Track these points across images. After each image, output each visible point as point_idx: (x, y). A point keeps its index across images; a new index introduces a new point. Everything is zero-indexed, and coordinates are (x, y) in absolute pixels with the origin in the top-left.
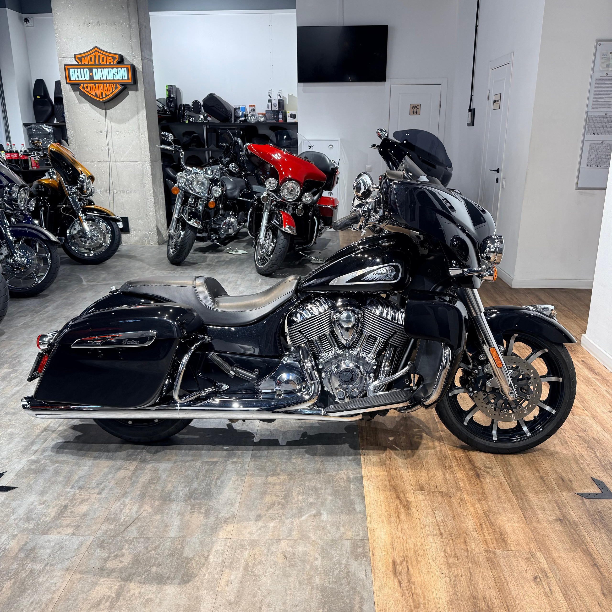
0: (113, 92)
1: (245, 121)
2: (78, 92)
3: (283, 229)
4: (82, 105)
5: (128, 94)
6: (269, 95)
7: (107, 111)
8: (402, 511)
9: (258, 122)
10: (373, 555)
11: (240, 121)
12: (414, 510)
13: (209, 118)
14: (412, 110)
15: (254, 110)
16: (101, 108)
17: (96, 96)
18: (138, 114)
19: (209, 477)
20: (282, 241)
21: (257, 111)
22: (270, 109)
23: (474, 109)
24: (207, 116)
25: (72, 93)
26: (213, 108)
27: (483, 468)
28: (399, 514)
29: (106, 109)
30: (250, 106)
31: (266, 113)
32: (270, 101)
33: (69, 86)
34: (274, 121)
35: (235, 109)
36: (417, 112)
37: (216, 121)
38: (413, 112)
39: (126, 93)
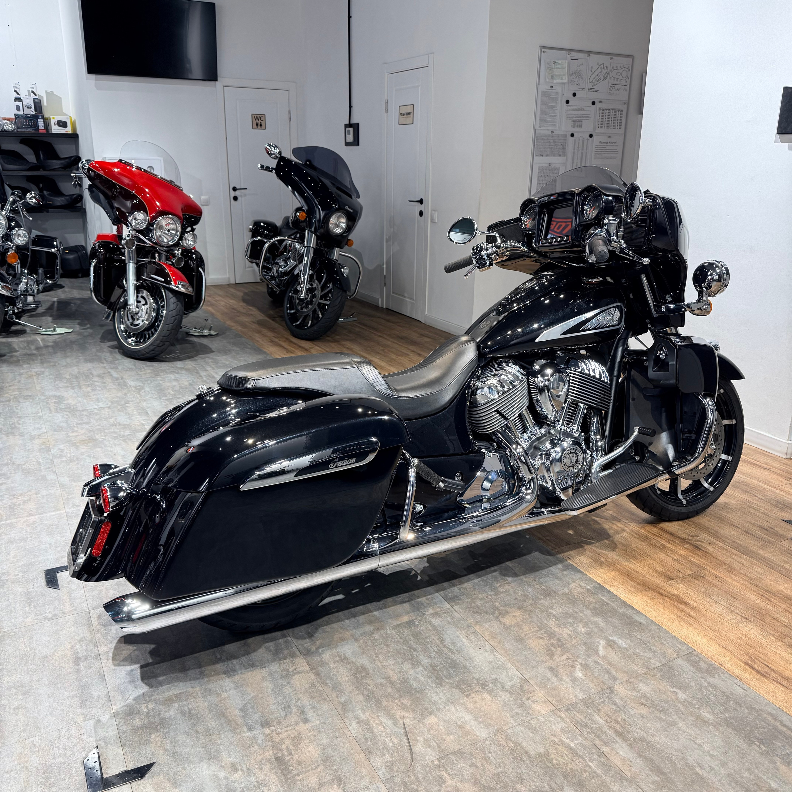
3: (175, 288)
6: (16, 91)
8: (683, 607)
9: (4, 131)
10: (721, 665)
12: (691, 602)
14: (255, 122)
19: (428, 643)
20: (175, 306)
22: (21, 113)
23: (358, 124)
27: (691, 538)
28: (685, 612)
31: (16, 118)
32: (18, 100)
34: (31, 130)
36: (261, 125)
38: (257, 125)
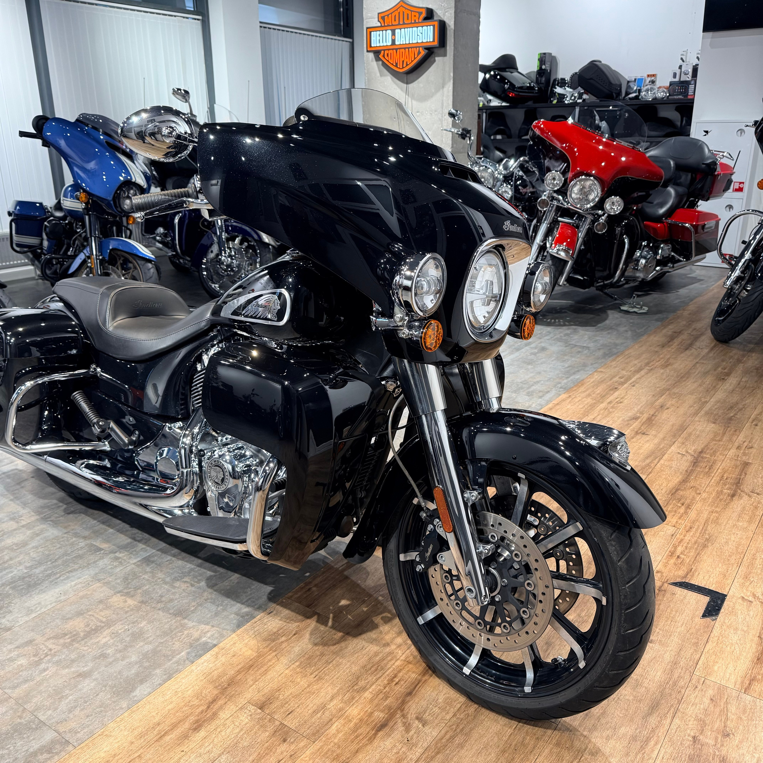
0: (415, 58)
1: (637, 97)
2: (380, 62)
4: (383, 78)
5: (435, 61)
6: (682, 59)
7: (410, 86)
9: (655, 99)
11: (630, 99)
13: (585, 96)
15: (653, 82)
16: (403, 82)
17: (396, 66)
18: (443, 87)
19: (67, 565)
21: (658, 84)
22: (677, 79)
24: (582, 94)
25: (374, 64)
26: (591, 81)
28: (172, 729)
29: (407, 83)
30: (648, 76)
31: (670, 85)
32: (680, 67)
33: (371, 55)
34: (680, 97)
35: (628, 82)
37: (594, 99)
39: (432, 60)
